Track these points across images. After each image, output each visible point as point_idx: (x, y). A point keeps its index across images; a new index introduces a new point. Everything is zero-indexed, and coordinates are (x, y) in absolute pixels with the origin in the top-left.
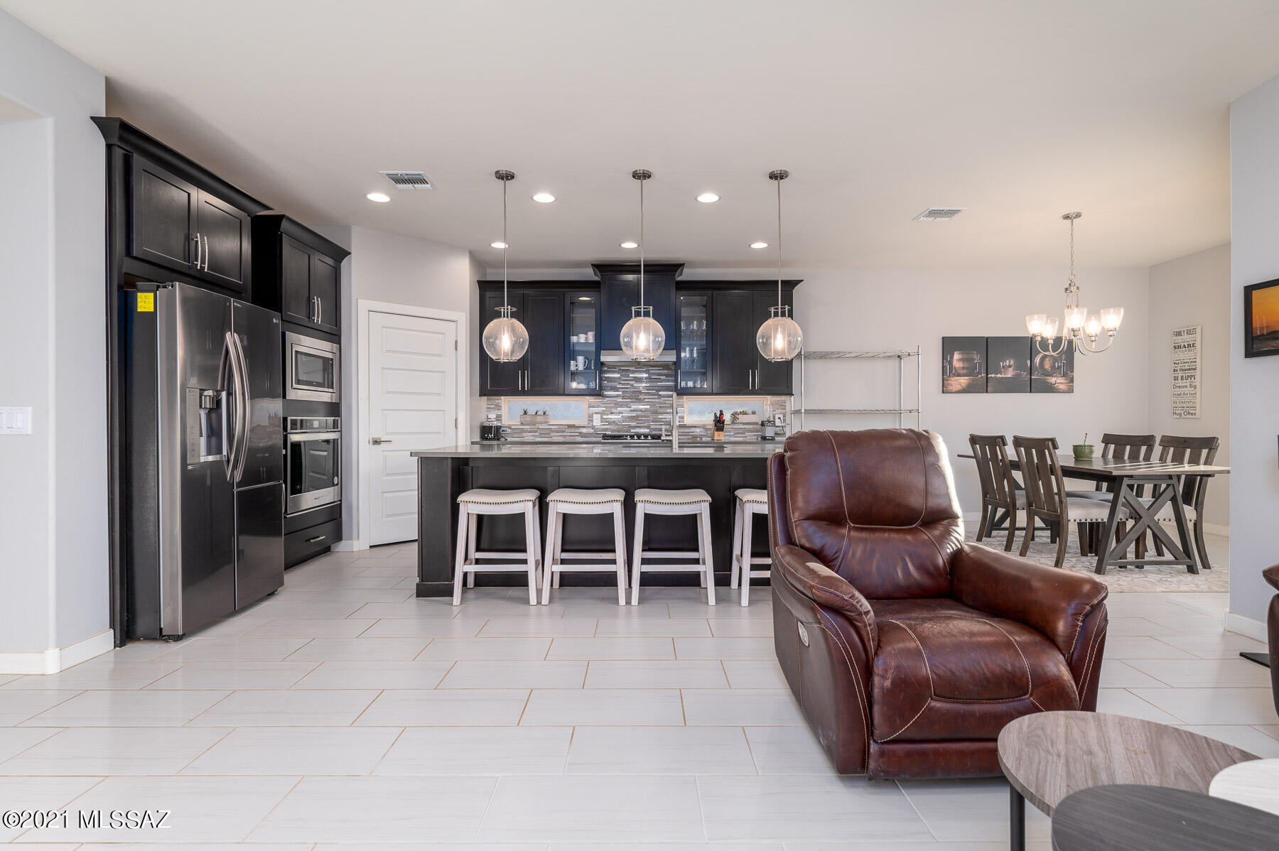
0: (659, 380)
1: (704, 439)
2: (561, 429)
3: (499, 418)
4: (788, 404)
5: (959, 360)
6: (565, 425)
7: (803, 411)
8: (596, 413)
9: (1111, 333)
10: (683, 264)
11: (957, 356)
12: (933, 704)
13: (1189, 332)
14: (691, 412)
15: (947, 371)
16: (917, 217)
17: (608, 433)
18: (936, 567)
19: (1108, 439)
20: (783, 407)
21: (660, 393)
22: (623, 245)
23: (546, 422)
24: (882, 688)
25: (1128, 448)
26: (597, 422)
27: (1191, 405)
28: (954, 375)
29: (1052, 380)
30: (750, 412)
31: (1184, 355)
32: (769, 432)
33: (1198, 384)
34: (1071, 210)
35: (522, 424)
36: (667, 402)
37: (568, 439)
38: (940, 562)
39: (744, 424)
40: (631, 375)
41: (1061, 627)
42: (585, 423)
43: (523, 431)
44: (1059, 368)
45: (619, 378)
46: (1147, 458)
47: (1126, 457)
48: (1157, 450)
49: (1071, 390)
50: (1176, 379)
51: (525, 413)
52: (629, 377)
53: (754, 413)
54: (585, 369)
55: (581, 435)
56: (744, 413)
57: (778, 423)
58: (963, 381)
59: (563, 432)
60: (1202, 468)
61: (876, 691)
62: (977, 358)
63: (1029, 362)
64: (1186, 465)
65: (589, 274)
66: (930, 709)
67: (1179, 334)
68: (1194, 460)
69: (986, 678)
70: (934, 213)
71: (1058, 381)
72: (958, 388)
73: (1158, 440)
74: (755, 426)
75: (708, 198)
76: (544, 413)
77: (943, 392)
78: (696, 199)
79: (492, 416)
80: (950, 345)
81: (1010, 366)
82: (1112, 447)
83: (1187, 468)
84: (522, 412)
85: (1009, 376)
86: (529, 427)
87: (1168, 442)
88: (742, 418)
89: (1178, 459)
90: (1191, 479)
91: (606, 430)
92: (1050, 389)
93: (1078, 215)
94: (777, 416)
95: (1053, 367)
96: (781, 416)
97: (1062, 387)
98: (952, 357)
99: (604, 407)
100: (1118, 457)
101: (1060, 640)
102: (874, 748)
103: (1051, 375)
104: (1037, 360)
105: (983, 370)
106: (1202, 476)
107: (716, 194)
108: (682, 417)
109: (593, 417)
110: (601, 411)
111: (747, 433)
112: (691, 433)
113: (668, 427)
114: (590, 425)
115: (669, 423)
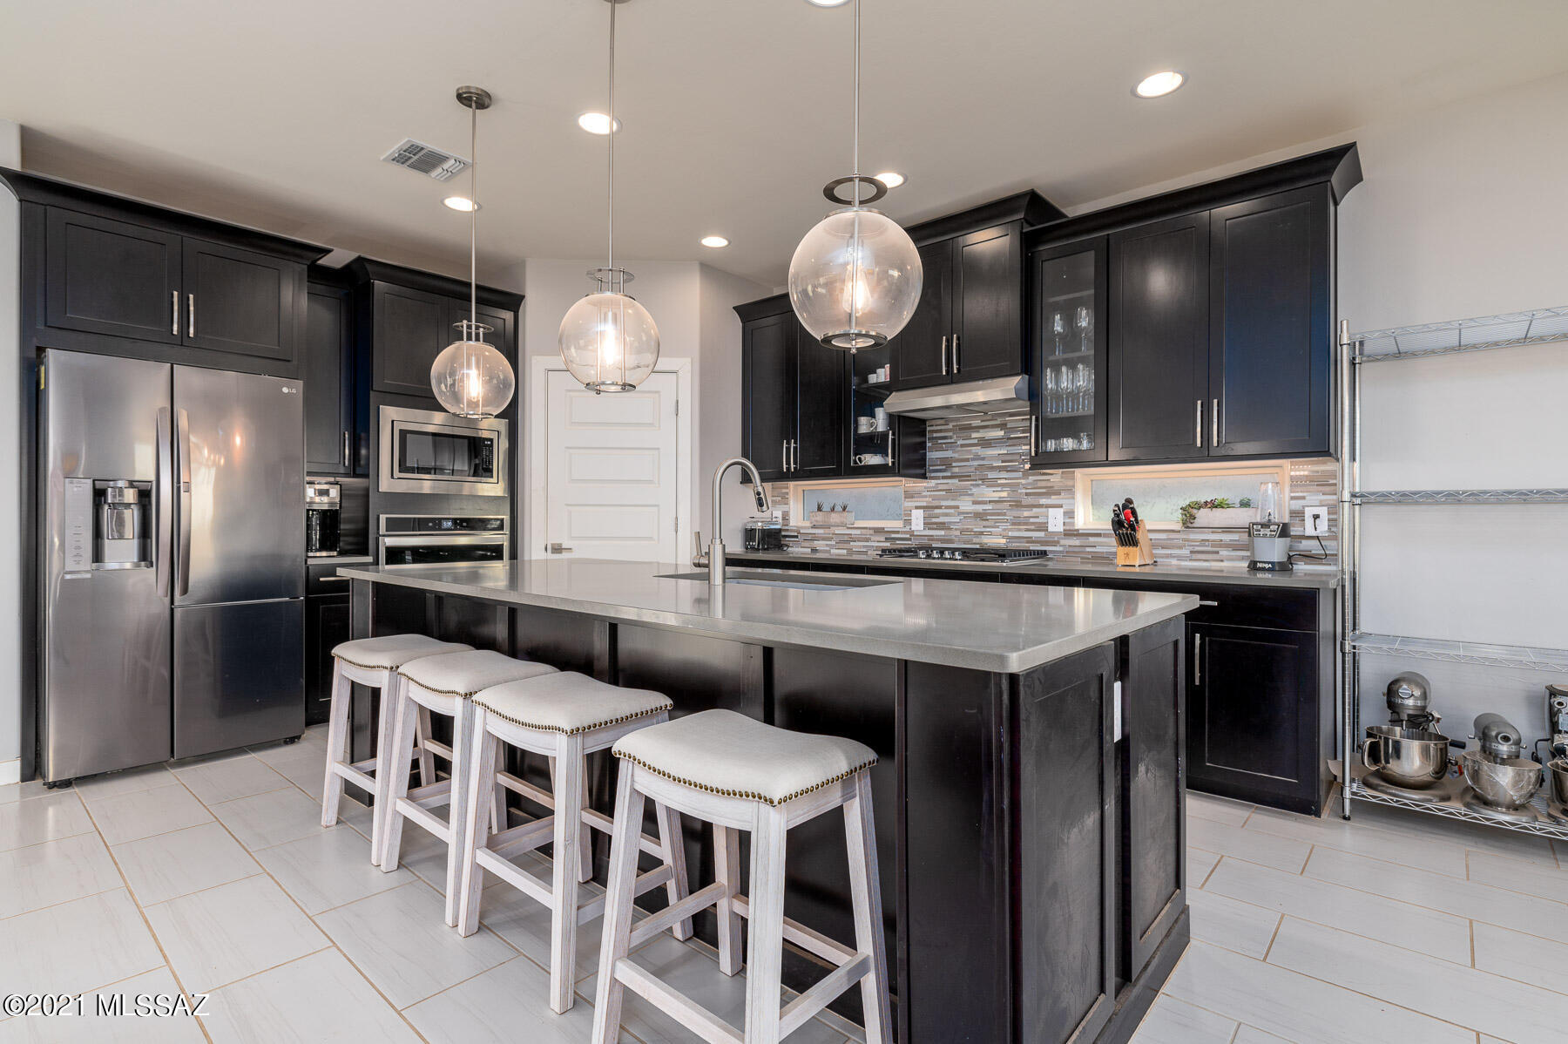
2: (865, 535)
3: (785, 517)
6: (870, 529)
8: (917, 508)
10: (1030, 192)
20: (1329, 488)
26: (920, 523)
35: (814, 527)
39: (1214, 529)
40: (971, 433)
42: (899, 525)
43: (815, 538)
51: (820, 508)
52: (968, 435)
53: (1245, 504)
56: (1213, 505)
59: (867, 540)
76: (844, 509)
79: (778, 514)
84: (816, 508)
86: (822, 531)
88: (1204, 517)
94: (1309, 512)
96: (1323, 512)
99: (928, 497)
108: (1070, 514)
109: (910, 515)
110: (925, 504)
111: (1224, 553)
112: (1088, 549)
113: (1042, 534)
114: (907, 529)
115: (1043, 527)
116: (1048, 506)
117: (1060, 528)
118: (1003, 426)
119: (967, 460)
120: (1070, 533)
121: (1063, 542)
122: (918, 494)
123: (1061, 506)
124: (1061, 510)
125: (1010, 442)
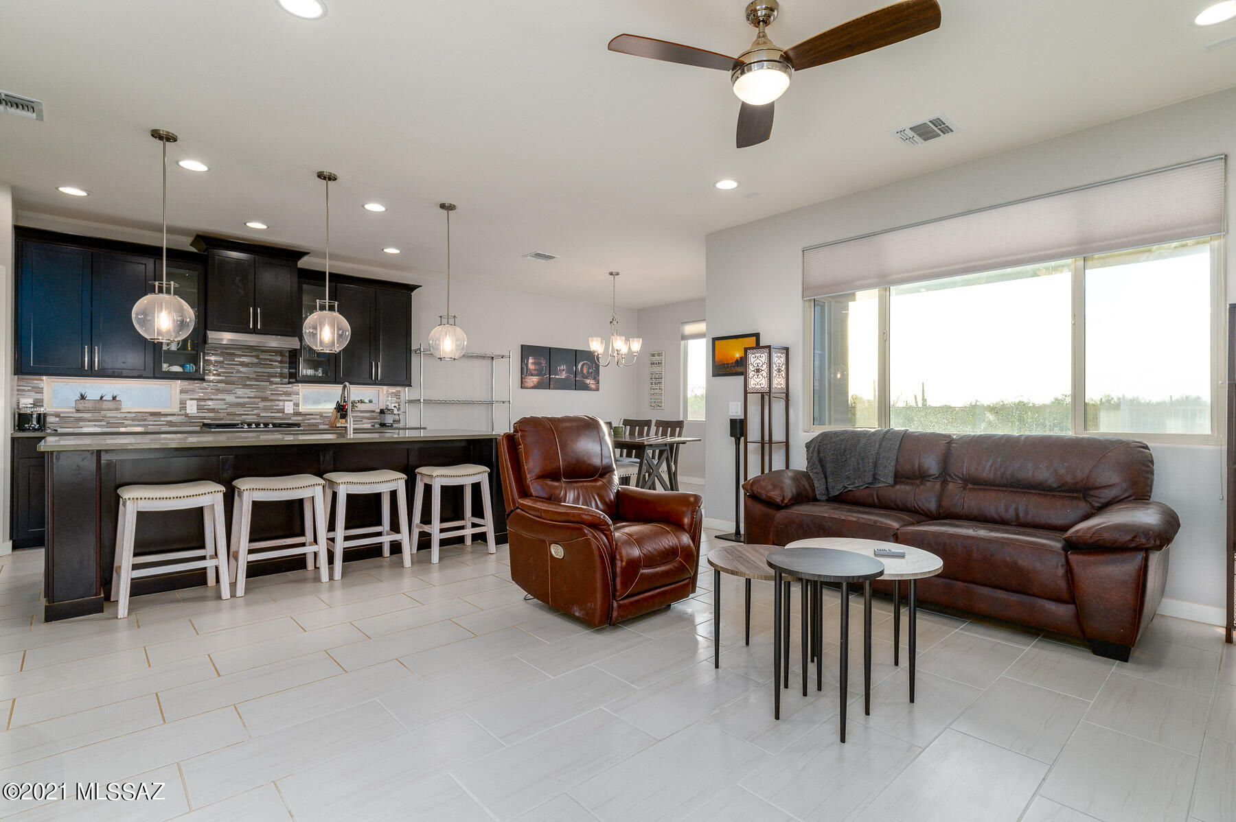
0: (270, 366)
1: (321, 427)
2: (140, 417)
3: (39, 403)
4: (402, 394)
5: (532, 363)
6: (146, 413)
7: (422, 401)
8: (191, 399)
9: (635, 354)
10: (308, 253)
11: (531, 360)
12: (644, 571)
13: (659, 355)
14: (306, 400)
15: (524, 372)
16: (526, 256)
17: (206, 421)
18: (611, 501)
19: (626, 422)
20: (398, 397)
21: (272, 379)
22: (248, 224)
23: (117, 409)
24: (621, 567)
25: (637, 428)
26: (192, 408)
27: (659, 401)
28: (529, 375)
29: (588, 381)
30: (367, 401)
31: (656, 369)
32: (389, 419)
33: (663, 388)
34: (614, 270)
35: (78, 411)
36: (280, 389)
37: (151, 429)
38: (612, 497)
39: (362, 412)
40: (236, 359)
41: (686, 521)
42: (176, 410)
43: (81, 419)
44: (592, 373)
45: (222, 362)
46: (648, 435)
47: (636, 434)
48: (653, 428)
49: (597, 389)
50: (652, 384)
51: (83, 397)
52: (234, 361)
53: (370, 401)
54: (178, 349)
55: (170, 424)
56: (362, 402)
57: (396, 412)
58: (535, 379)
59: (145, 420)
60: (677, 439)
61: (618, 570)
62: (544, 363)
63: (574, 368)
64: (669, 438)
65: (185, 244)
66: (642, 574)
67: (653, 355)
68: (673, 435)
69: (663, 552)
70: (538, 255)
71: (591, 382)
72: (532, 385)
73: (653, 423)
74: (372, 414)
75: (375, 207)
76: (114, 398)
77: (522, 388)
78: (363, 206)
79: (30, 401)
80: (527, 351)
81: (564, 370)
82: (628, 427)
83: (669, 439)
84: (78, 397)
85: (563, 377)
86: (90, 415)
87: (660, 424)
88: (361, 407)
89: (664, 434)
90: (671, 445)
91: (204, 418)
92: (586, 388)
93: (618, 274)
94: (393, 405)
95: (588, 372)
96: (397, 405)
97: (593, 386)
98: (528, 361)
99: (202, 393)
100: (632, 434)
101: (686, 527)
102: (615, 604)
103: (586, 378)
104: (579, 367)
105: (548, 372)
106: (677, 444)
107: (384, 206)
108: (297, 405)
109: (186, 404)
110: (198, 397)
111: (365, 421)
112: (306, 421)
113: (281, 415)
114: (183, 412)
115: (282, 411)
116: (284, 401)
117: (292, 412)
118: (257, 357)
119: (233, 373)
120: (297, 414)
121: (293, 418)
122: (193, 391)
123: (292, 401)
124: (292, 403)
125: (261, 366)
